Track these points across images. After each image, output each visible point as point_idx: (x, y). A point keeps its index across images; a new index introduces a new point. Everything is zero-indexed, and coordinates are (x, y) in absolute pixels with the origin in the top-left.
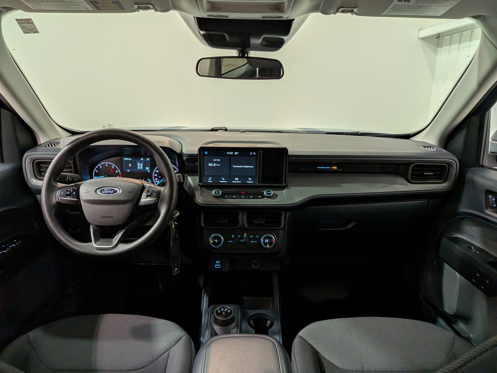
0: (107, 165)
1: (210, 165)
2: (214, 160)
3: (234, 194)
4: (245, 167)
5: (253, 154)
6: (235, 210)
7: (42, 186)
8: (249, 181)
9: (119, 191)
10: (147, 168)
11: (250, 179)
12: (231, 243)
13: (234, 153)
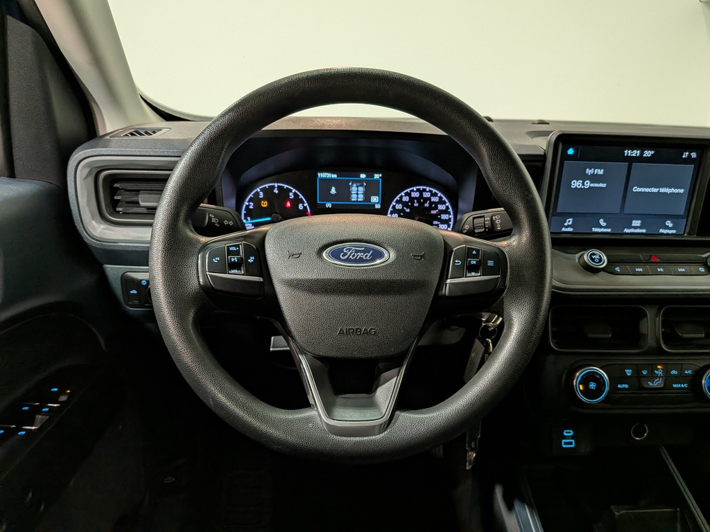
0: (276, 191)
1: (576, 184)
2: (589, 172)
3: (638, 262)
4: (663, 190)
5: (689, 156)
6: (636, 303)
7: (150, 242)
8: (667, 228)
9: (390, 256)
10: (375, 199)
11: (669, 224)
12: (624, 389)
13: (642, 153)
